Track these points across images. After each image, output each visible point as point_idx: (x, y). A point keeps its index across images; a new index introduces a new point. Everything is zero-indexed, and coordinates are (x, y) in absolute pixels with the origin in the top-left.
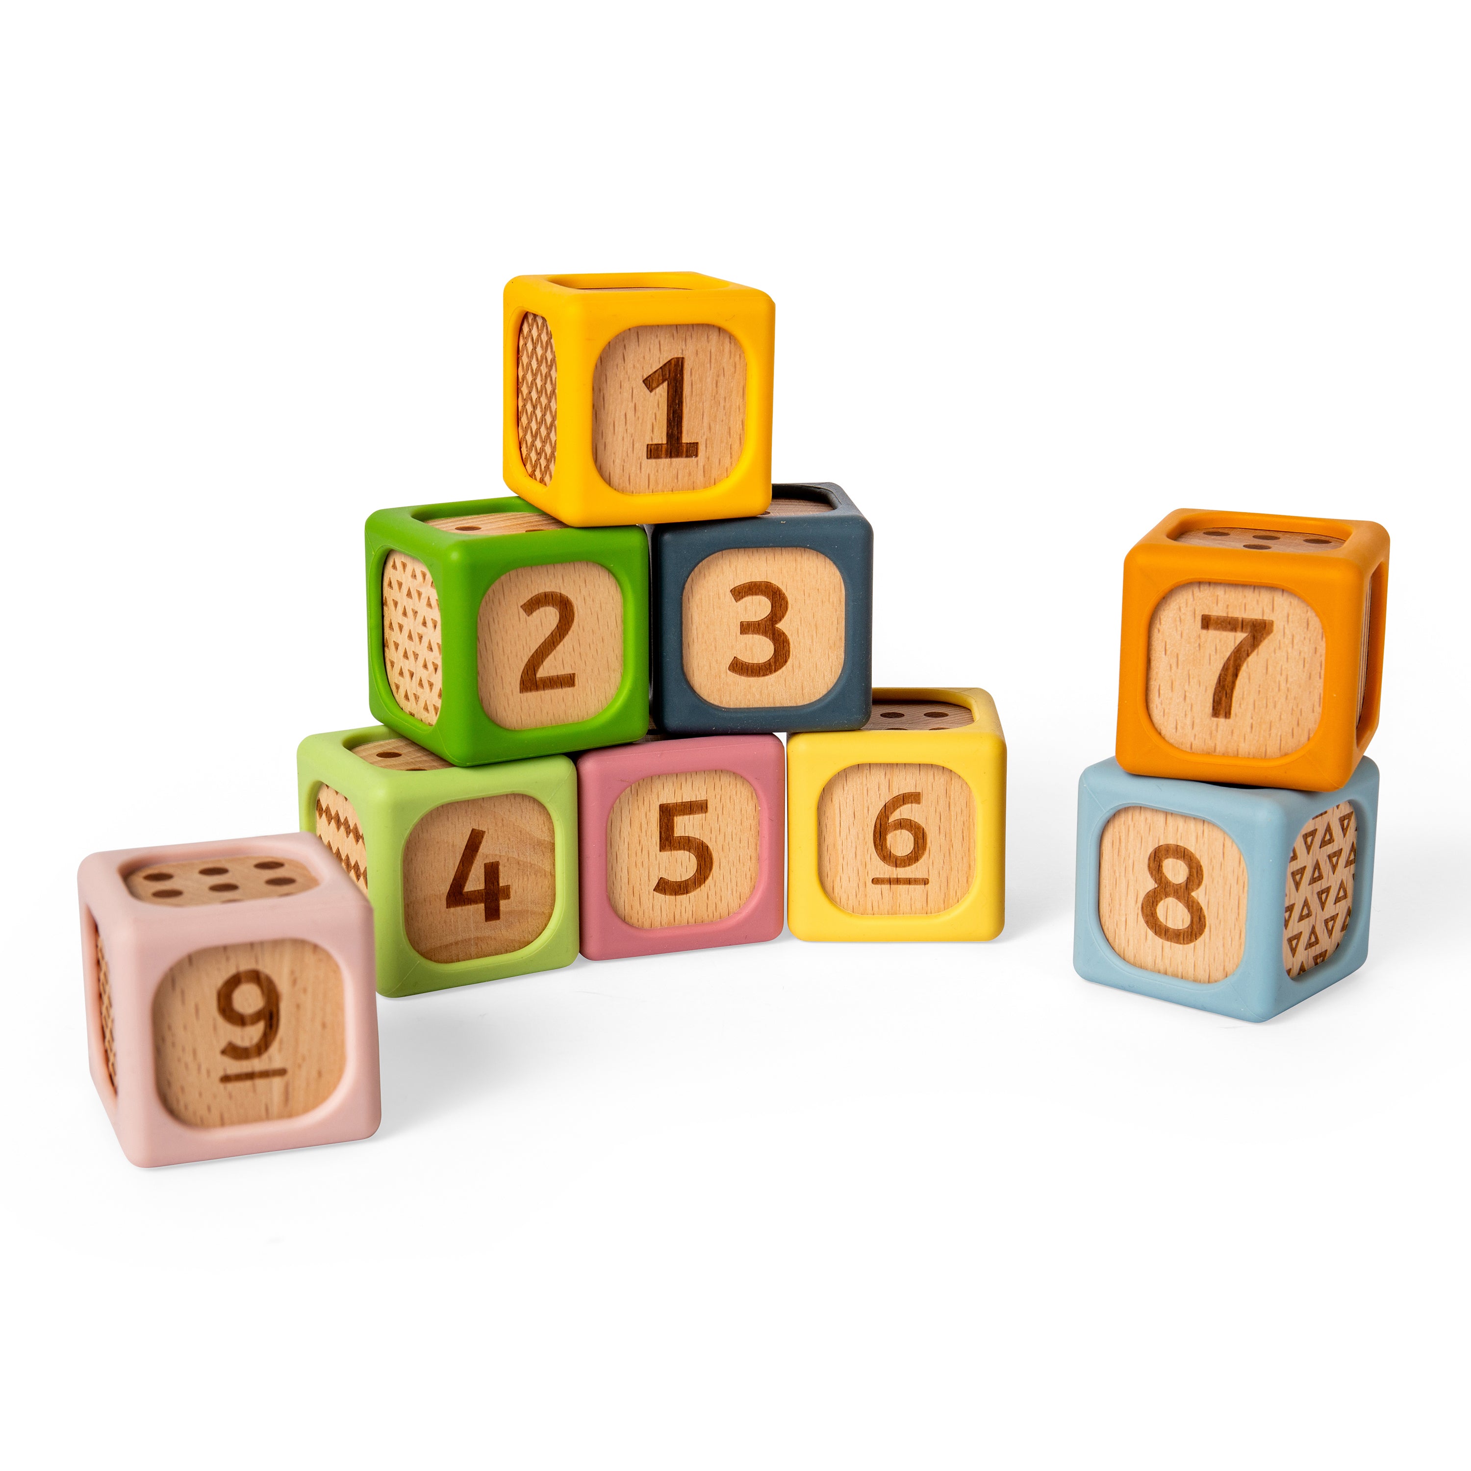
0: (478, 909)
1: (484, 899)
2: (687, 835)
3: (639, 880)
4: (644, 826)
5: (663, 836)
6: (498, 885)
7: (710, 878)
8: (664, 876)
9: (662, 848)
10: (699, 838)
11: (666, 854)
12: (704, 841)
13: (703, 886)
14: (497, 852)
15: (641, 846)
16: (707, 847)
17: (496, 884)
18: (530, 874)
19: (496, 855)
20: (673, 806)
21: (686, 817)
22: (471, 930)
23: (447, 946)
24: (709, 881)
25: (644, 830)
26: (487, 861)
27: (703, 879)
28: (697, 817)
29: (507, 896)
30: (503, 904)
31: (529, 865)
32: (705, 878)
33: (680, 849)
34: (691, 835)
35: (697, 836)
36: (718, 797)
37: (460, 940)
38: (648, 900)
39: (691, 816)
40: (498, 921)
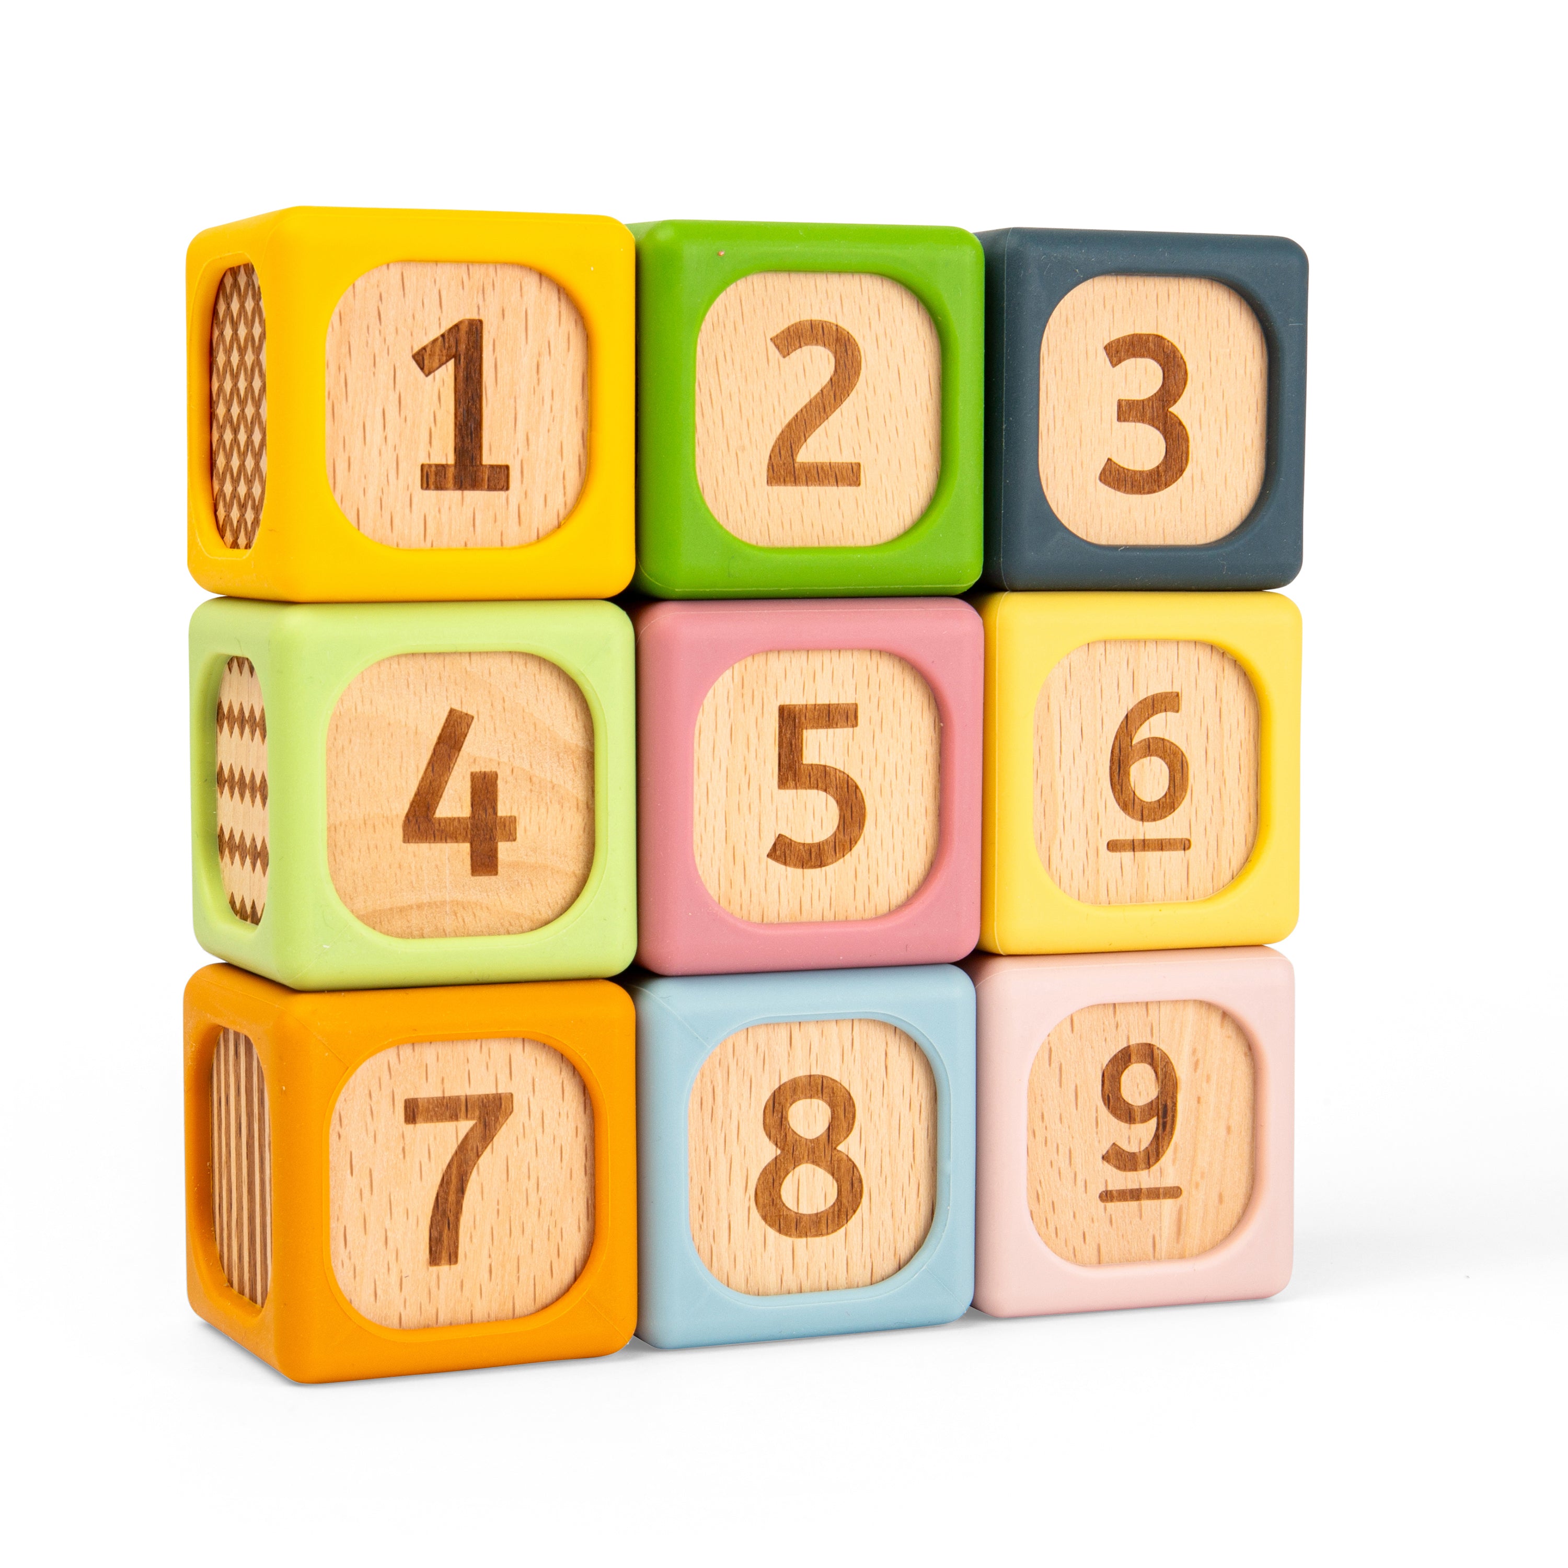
0: (459, 851)
1: (469, 836)
2: (823, 763)
3: (743, 836)
4: (754, 740)
5: (784, 762)
6: (495, 813)
7: (860, 842)
8: (787, 833)
9: (783, 783)
10: (842, 770)
11: (789, 794)
12: (851, 775)
13: (847, 856)
14: (494, 756)
15: (747, 775)
16: (857, 787)
17: (490, 811)
18: (551, 802)
19: (491, 760)
20: (801, 710)
21: (822, 732)
22: (446, 887)
23: (401, 910)
24: (859, 848)
25: (752, 749)
26: (476, 769)
27: (849, 843)
28: (840, 734)
29: (511, 836)
30: (504, 849)
31: (549, 785)
32: (852, 843)
33: (810, 787)
34: (830, 763)
35: (840, 766)
36: (874, 700)
37: (425, 901)
38: (759, 872)
39: (831, 731)
40: (493, 878)
